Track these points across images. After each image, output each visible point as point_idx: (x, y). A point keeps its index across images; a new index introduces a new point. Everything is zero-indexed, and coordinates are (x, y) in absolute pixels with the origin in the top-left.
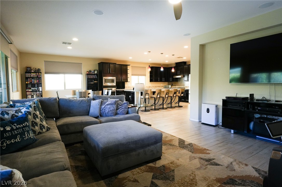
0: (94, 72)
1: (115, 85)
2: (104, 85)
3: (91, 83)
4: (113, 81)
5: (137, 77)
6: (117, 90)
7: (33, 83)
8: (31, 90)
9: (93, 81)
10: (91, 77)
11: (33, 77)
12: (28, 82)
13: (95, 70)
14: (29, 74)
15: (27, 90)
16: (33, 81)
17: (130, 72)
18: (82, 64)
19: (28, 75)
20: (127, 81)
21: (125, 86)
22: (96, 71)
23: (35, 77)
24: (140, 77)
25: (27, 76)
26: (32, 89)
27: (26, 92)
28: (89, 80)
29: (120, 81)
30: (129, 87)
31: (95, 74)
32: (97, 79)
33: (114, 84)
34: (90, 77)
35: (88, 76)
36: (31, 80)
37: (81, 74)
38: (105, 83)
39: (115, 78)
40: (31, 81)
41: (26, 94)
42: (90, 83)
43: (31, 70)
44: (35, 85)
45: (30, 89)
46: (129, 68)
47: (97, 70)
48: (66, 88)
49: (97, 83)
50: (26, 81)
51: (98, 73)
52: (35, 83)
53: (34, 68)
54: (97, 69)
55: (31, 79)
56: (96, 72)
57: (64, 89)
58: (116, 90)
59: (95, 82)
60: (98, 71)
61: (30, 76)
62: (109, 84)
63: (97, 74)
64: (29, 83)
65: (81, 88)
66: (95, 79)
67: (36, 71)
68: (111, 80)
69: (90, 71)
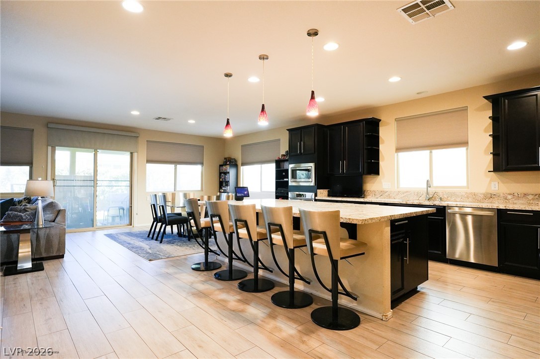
2: (290, 183)
8: (223, 191)
11: (225, 171)
15: (220, 190)
18: (279, 140)
19: (221, 169)
25: (221, 171)
26: (223, 188)
33: (312, 182)
36: (223, 176)
38: (292, 180)
39: (312, 165)
43: (227, 162)
50: (220, 178)
53: (231, 158)
55: (223, 174)
57: (260, 191)
58: (315, 200)
62: (300, 182)
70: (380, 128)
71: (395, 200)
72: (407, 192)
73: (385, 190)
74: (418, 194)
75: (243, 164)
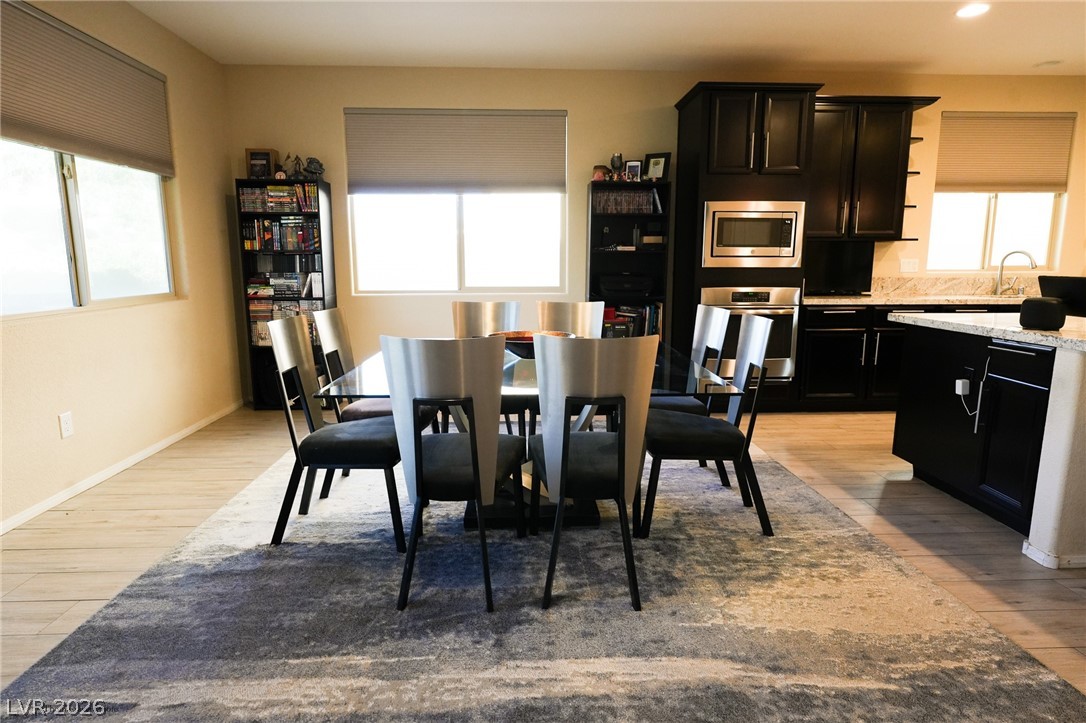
0: (645, 170)
1: (796, 263)
2: (708, 262)
3: (620, 248)
4: (777, 232)
5: (980, 199)
6: (807, 301)
7: (277, 246)
8: (270, 292)
9: (636, 233)
10: (624, 203)
11: (278, 210)
12: (252, 245)
13: (649, 157)
14: (258, 191)
15: (251, 291)
16: (277, 237)
17: (923, 158)
18: (563, 114)
19: (252, 200)
20: (897, 236)
21: (875, 274)
22: (657, 164)
23: (287, 210)
24: (1007, 199)
25: (248, 208)
26: (272, 281)
27: (249, 299)
28: (606, 230)
29: (835, 233)
30: (900, 282)
31: (646, 186)
32: (664, 218)
33: (790, 257)
34: (612, 209)
35: (603, 196)
36: (266, 229)
37: (560, 185)
38: (718, 250)
39: (801, 207)
40: (267, 237)
41: (248, 311)
42: (611, 249)
43: (273, 169)
44: (291, 257)
45: (267, 284)
46: (925, 125)
47: (667, 156)
48: (468, 283)
49: (662, 247)
50: (243, 239)
51: (672, 178)
52: (290, 247)
53: (288, 157)
54: (670, 144)
55: (266, 223)
56: (656, 171)
57: (455, 287)
58: (802, 307)
59: (647, 240)
60: (674, 160)
61: (264, 203)
62: (747, 257)
63: (661, 185)
64: (257, 246)
65: (556, 283)
66: (647, 217)
67: (297, 173)
68: (767, 225)
69: (618, 164)
70: (913, 128)
71: (927, 298)
72: (954, 279)
73: (905, 276)
74: (975, 284)
75: (355, 186)
